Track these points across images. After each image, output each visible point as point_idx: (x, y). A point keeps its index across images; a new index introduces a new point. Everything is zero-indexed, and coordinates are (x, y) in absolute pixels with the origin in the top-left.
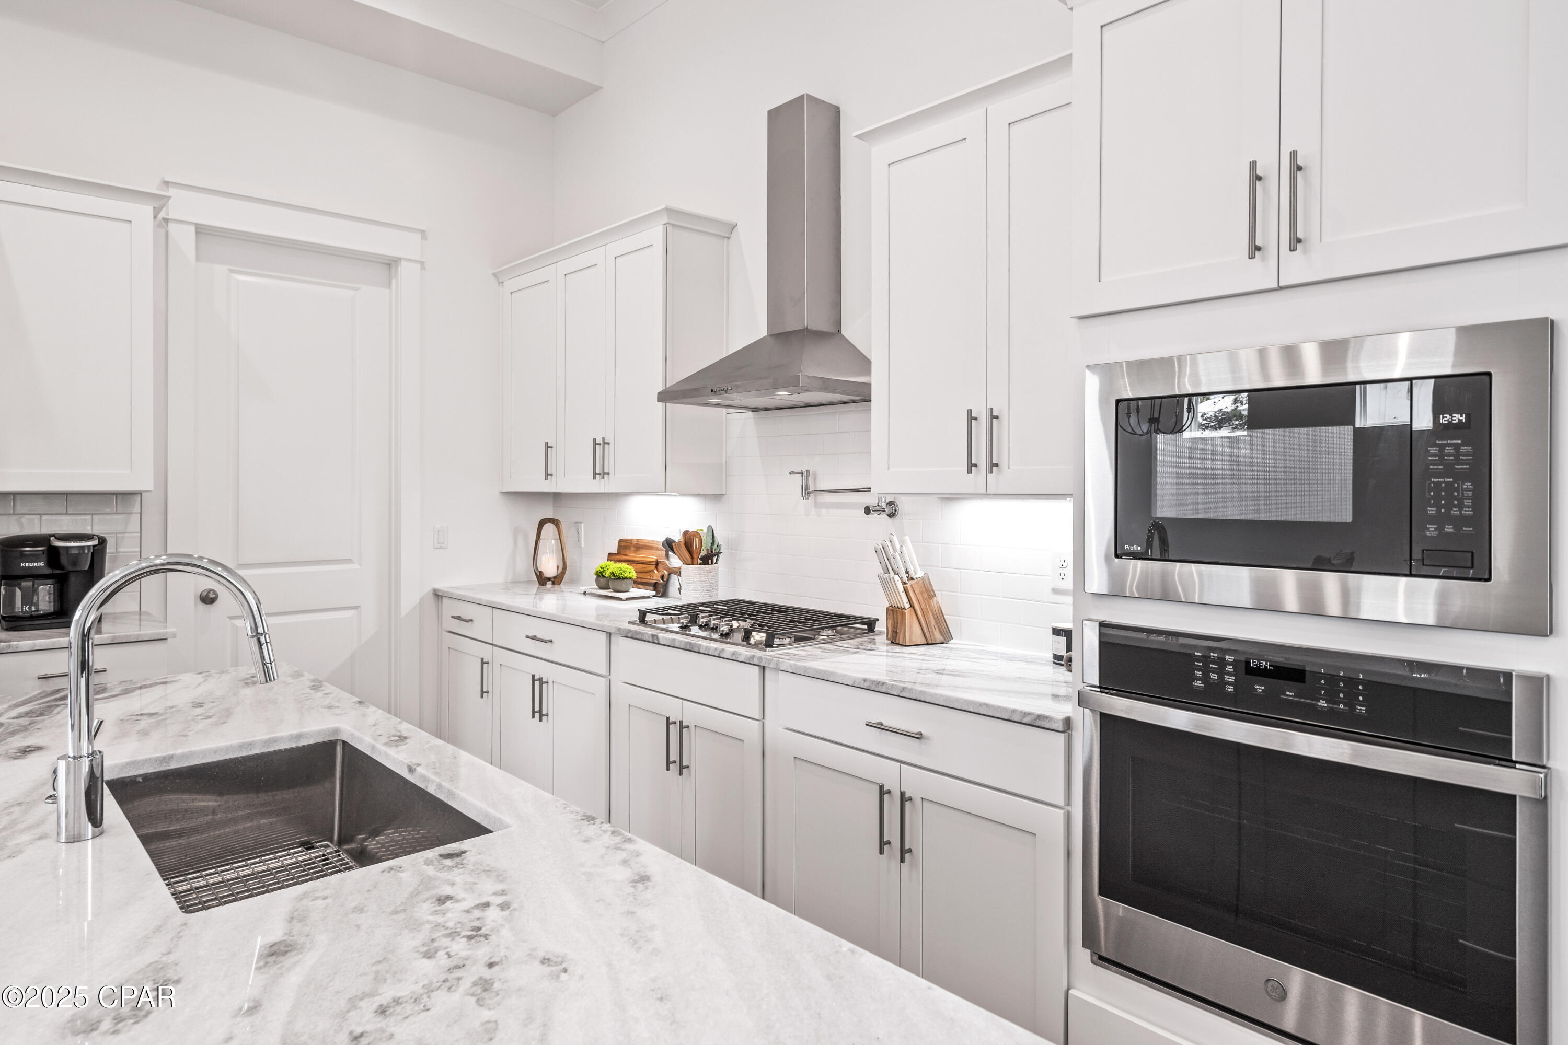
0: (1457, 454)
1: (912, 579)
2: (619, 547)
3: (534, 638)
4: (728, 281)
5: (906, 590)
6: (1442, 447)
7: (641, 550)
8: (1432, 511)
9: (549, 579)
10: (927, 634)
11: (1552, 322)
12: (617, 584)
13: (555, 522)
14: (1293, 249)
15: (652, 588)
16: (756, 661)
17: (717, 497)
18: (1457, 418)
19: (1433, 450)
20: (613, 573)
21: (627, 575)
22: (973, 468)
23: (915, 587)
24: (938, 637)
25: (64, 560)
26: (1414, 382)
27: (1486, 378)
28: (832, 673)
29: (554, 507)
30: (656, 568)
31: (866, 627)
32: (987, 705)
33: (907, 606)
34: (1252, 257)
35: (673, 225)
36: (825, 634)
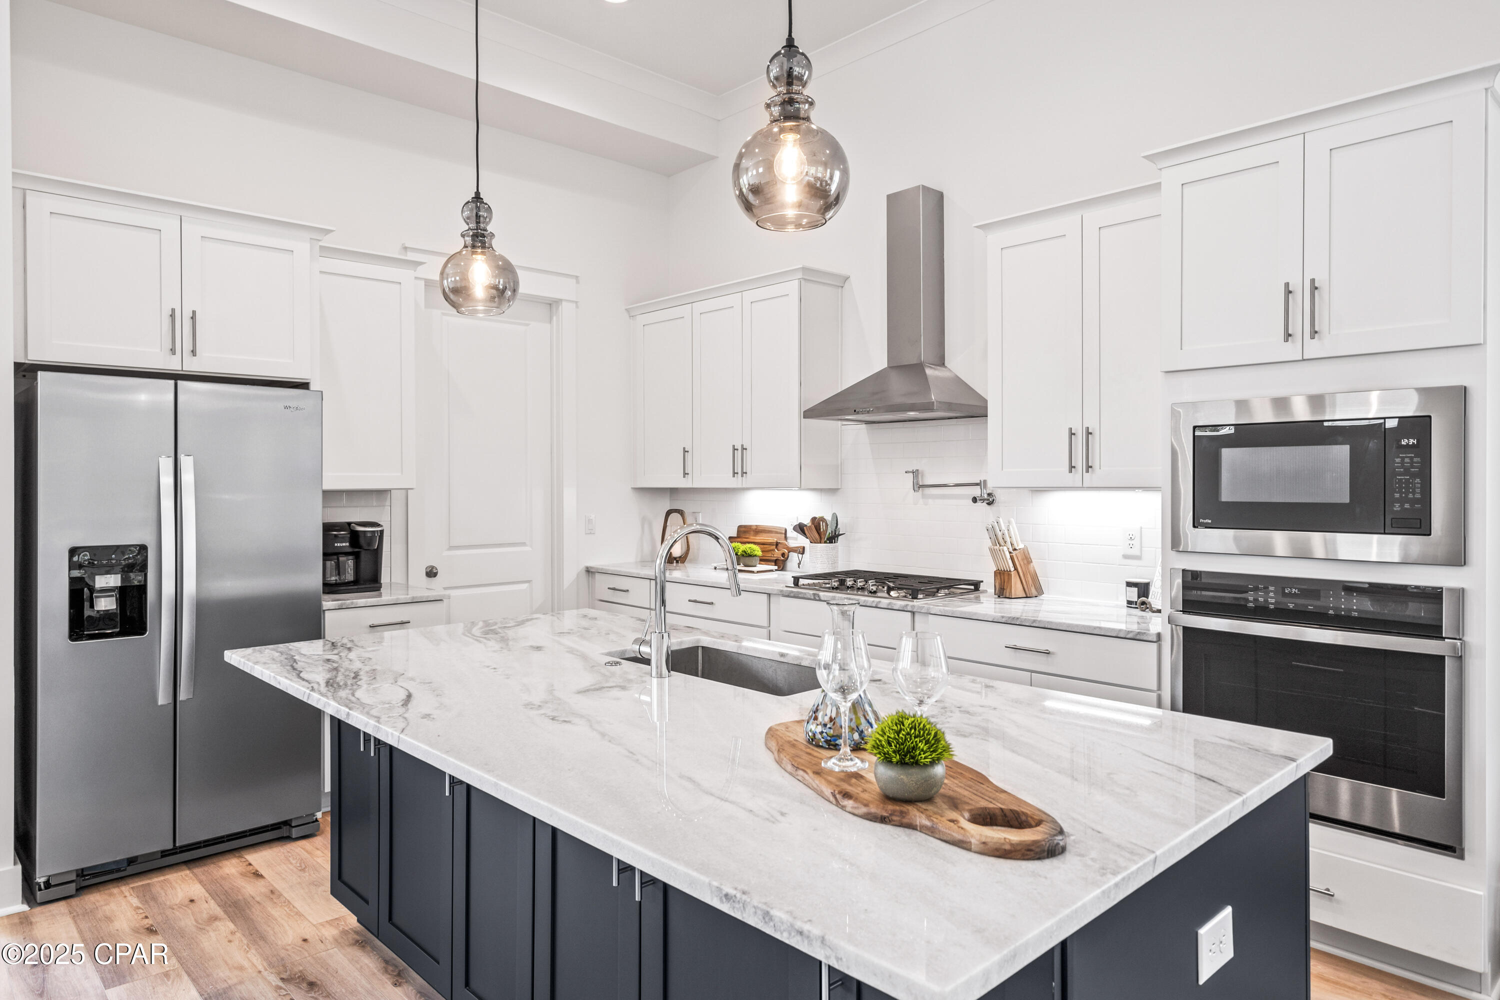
0: (1412, 462)
1: (1015, 550)
2: (738, 531)
3: (695, 601)
4: (842, 321)
5: (1012, 558)
6: (1403, 458)
7: (761, 534)
8: (1397, 495)
9: (675, 558)
10: (1026, 589)
11: (1465, 388)
12: (747, 560)
13: (681, 512)
14: (1312, 338)
15: (773, 564)
16: (909, 608)
17: (833, 491)
18: (1411, 441)
19: (1398, 460)
20: (745, 552)
21: (756, 553)
22: (1073, 469)
23: (1019, 555)
24: (1034, 592)
25: (362, 541)
26: (1386, 420)
27: (1428, 418)
28: (976, 614)
29: (670, 500)
30: (776, 547)
31: (972, 587)
32: (1100, 628)
33: (1012, 569)
34: (1286, 340)
35: (805, 279)
36: (942, 592)
